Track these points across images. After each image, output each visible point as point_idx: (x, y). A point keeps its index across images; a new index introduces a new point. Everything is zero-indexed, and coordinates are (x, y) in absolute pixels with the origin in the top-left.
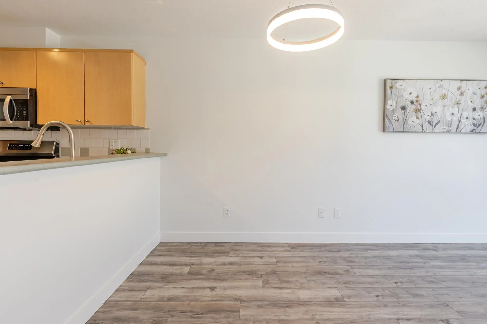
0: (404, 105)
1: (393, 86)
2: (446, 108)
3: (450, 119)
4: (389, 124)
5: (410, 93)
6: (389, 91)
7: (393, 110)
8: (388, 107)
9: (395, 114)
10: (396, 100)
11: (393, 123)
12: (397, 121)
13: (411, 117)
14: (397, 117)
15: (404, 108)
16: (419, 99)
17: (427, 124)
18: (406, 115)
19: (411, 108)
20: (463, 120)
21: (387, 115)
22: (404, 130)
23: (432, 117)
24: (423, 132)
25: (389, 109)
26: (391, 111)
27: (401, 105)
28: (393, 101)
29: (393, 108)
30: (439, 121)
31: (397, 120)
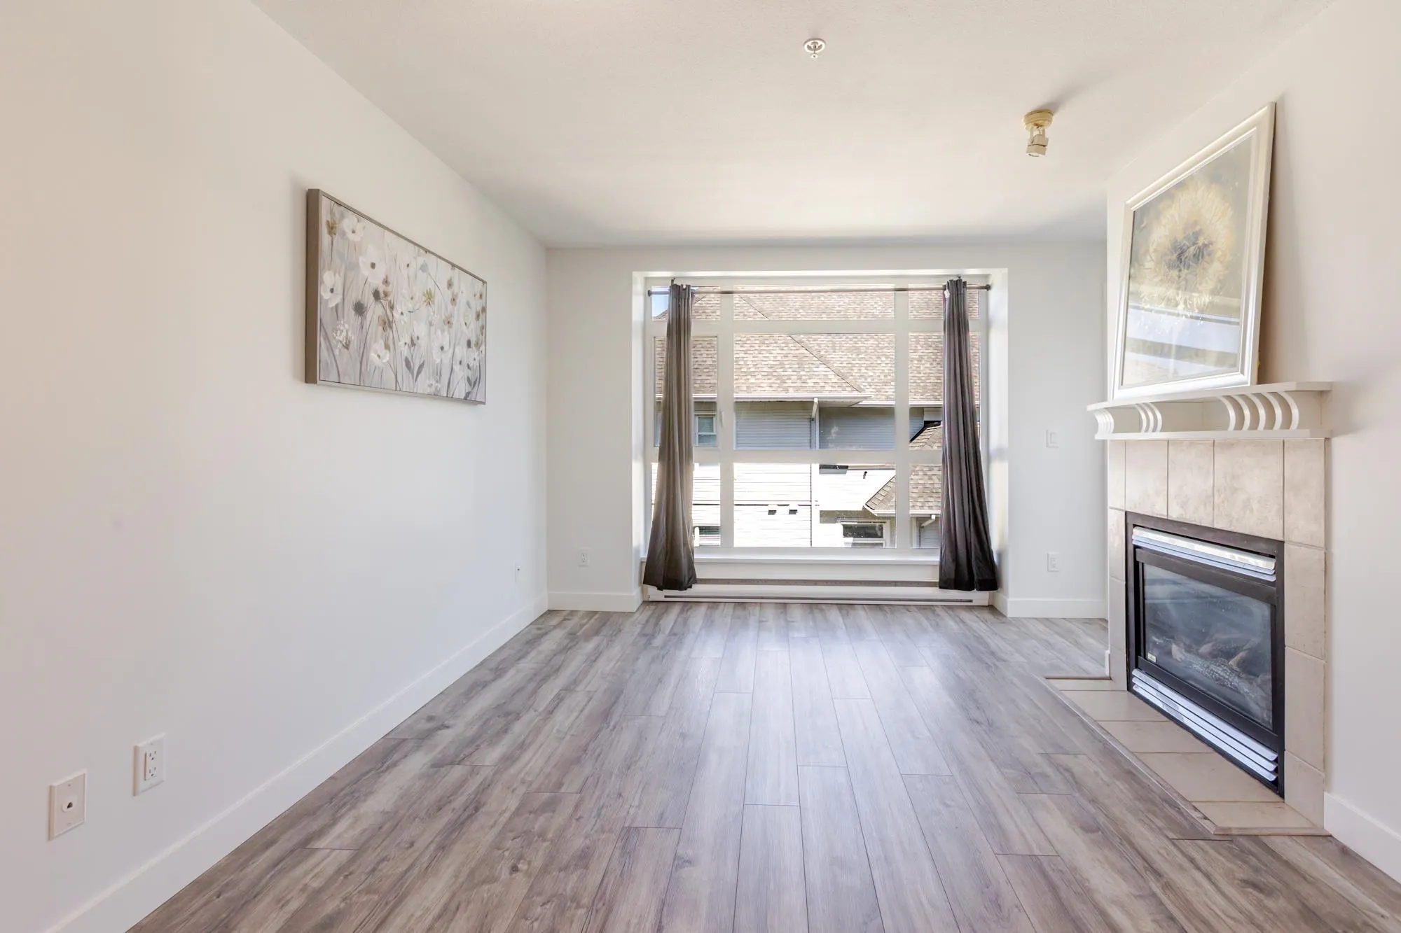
0: (360, 297)
1: (335, 223)
2: (433, 328)
3: (438, 361)
4: (329, 355)
5: (373, 266)
6: (325, 238)
7: (337, 306)
8: (324, 293)
9: (342, 322)
10: (342, 274)
11: (337, 352)
12: (347, 347)
13: (376, 341)
14: (344, 333)
15: (360, 309)
16: (389, 289)
17: (404, 371)
18: (364, 330)
19: (375, 311)
20: (457, 368)
21: (324, 322)
22: (362, 382)
23: (412, 348)
24: (397, 391)
25: (327, 301)
26: (332, 308)
27: (352, 298)
28: (337, 275)
29: (336, 303)
30: (423, 364)
31: (346, 343)
